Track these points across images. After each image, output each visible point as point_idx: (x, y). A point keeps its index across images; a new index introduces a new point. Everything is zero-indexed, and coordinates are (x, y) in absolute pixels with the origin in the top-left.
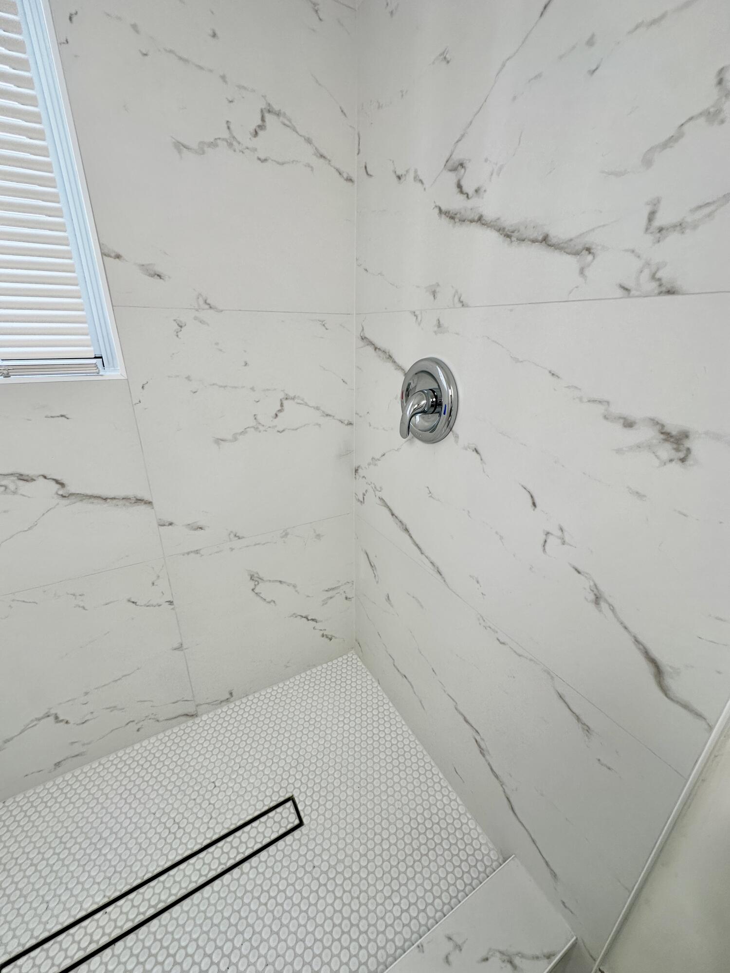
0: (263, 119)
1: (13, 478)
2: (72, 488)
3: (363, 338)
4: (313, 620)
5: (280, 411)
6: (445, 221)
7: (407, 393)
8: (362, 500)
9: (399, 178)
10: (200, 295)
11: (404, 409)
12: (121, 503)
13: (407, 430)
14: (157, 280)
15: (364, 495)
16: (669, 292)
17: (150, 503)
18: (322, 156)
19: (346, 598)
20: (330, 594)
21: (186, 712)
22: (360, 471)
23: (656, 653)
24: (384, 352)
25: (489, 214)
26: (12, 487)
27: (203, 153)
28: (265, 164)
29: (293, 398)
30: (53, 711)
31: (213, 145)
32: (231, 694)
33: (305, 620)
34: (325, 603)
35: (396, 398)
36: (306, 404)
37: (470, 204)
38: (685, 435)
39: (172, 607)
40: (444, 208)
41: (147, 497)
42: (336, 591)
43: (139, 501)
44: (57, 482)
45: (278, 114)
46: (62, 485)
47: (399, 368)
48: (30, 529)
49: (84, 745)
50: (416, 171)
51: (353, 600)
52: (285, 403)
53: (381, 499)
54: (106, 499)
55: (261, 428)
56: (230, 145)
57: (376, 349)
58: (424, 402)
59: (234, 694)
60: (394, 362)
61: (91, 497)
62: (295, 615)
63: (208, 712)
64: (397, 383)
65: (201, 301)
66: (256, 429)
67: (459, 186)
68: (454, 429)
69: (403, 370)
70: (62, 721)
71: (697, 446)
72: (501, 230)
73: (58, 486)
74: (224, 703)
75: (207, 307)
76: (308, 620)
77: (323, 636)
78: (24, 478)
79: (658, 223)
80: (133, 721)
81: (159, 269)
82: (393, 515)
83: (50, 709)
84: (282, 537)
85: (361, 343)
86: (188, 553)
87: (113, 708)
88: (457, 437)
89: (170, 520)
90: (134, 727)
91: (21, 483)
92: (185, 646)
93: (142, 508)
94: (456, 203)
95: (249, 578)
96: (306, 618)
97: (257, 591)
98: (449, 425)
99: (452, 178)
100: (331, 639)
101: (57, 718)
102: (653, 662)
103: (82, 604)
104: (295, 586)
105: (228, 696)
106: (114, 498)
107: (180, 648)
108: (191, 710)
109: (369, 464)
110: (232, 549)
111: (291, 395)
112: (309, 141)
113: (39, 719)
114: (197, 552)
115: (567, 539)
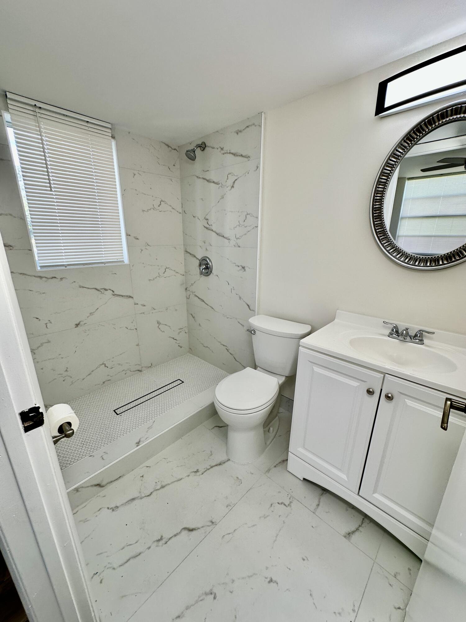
0: (160, 203)
1: (103, 290)
2: (116, 293)
3: (186, 251)
4: (176, 339)
5: (165, 272)
6: (205, 229)
7: (200, 265)
8: (188, 297)
9: (194, 217)
10: (146, 243)
11: (200, 269)
12: (126, 297)
13: (201, 273)
14: (137, 240)
15: (189, 296)
16: (239, 247)
17: (132, 298)
18: (173, 209)
19: (185, 333)
20: (180, 330)
21: (138, 369)
22: (187, 289)
23: (248, 304)
24: (193, 255)
25: (214, 230)
26: (103, 292)
27: (148, 211)
28: (161, 212)
29: (168, 268)
30: (105, 363)
31: (150, 209)
32: (152, 364)
33: (173, 339)
34: (179, 333)
35: (197, 266)
36: (172, 270)
37: (210, 227)
38: (244, 267)
39: (136, 330)
40: (205, 226)
41: (132, 296)
42: (182, 330)
43: (130, 297)
44: (112, 291)
45: (164, 201)
46: (113, 292)
47: (197, 259)
48: (105, 304)
49: (111, 376)
50: (198, 217)
51: (187, 334)
52: (166, 269)
53: (195, 295)
54: (122, 296)
55: (160, 276)
56: (154, 209)
57: (190, 254)
58: (205, 266)
59: (153, 365)
60: (196, 257)
61: (119, 295)
62: (170, 337)
63: (145, 371)
64: (198, 263)
65: (146, 244)
66: (159, 277)
67: (208, 223)
68: (212, 272)
69: (199, 259)
70: (106, 366)
71: (246, 268)
72: (216, 233)
73: (112, 292)
74: (149, 368)
75: (148, 245)
76: (174, 339)
77: (179, 346)
78: (106, 290)
79: (237, 237)
80: (124, 370)
81: (138, 237)
82: (199, 298)
83: (104, 362)
84: (166, 310)
85: (185, 252)
86: (141, 313)
87: (119, 364)
88: (213, 273)
89: (137, 303)
90: (124, 372)
91: (105, 291)
92: (139, 345)
93: (131, 299)
94: (208, 226)
95: (157, 323)
96: (173, 338)
97: (159, 327)
98: (211, 272)
99: (206, 221)
100: (181, 348)
101: (105, 365)
102: (248, 305)
103: (114, 327)
104: (170, 327)
105: (150, 365)
106: (124, 296)
107: (138, 345)
108: (140, 369)
109: (190, 286)
110: (153, 313)
111: (168, 267)
112: (171, 206)
113: (101, 365)
114: (143, 313)
115: (235, 289)
